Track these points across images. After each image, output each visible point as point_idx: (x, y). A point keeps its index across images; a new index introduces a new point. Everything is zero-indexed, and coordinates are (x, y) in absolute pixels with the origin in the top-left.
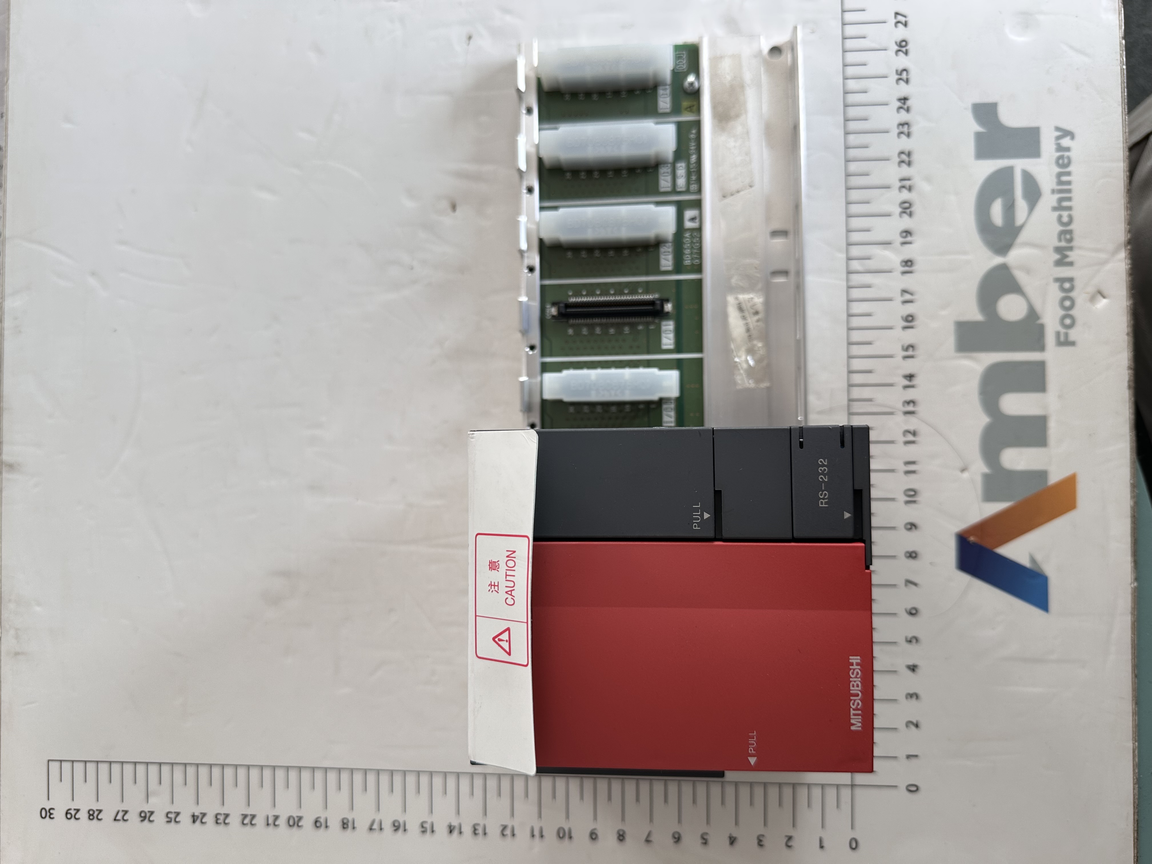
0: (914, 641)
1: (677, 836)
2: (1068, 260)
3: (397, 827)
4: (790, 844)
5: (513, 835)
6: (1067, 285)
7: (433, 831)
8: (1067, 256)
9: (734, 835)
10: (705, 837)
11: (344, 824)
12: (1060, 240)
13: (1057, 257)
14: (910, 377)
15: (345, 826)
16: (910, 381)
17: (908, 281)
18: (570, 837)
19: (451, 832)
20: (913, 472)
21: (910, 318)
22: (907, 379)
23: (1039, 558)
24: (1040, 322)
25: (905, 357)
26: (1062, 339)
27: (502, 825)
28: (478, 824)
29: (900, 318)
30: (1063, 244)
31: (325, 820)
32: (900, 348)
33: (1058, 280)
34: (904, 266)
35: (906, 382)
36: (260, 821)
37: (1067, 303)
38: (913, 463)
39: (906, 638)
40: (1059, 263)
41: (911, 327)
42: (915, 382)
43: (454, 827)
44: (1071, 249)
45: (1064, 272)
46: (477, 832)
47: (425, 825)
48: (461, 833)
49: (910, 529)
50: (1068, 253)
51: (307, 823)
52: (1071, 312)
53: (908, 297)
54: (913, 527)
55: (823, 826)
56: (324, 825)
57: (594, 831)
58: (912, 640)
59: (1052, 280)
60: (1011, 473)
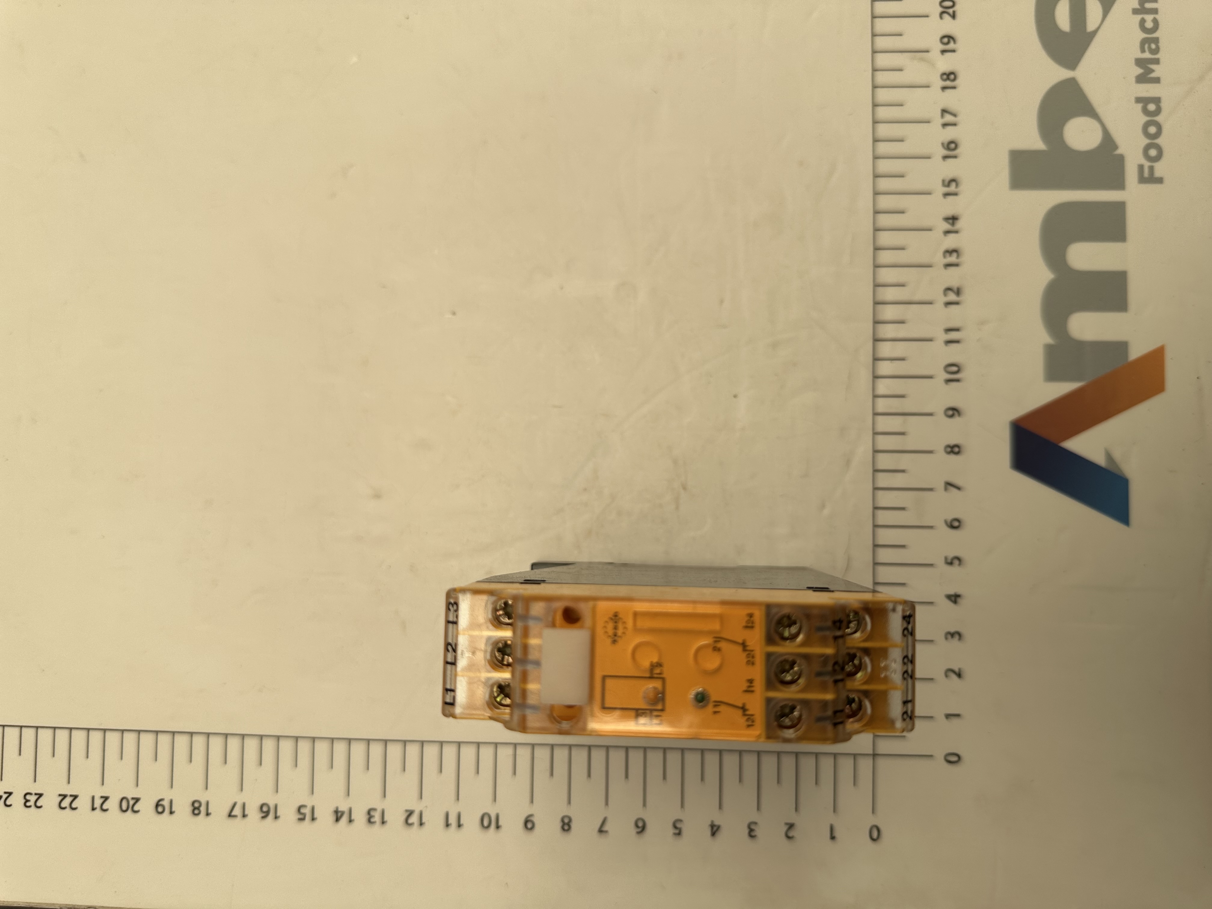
0: (956, 562)
1: (640, 824)
2: (1153, 75)
3: (265, 811)
4: (790, 834)
5: (421, 824)
6: (1152, 107)
7: (313, 819)
8: (1152, 71)
9: (717, 823)
10: (678, 825)
11: (195, 809)
12: (1143, 51)
13: (1140, 71)
14: (953, 219)
15: (196, 812)
16: (953, 224)
17: (949, 99)
18: (498, 827)
19: (337, 820)
20: (957, 342)
21: (953, 146)
22: (949, 223)
23: (1117, 455)
24: (1118, 152)
25: (946, 195)
26: (1146, 174)
27: (407, 811)
28: (374, 810)
29: (940, 145)
30: (1147, 55)
31: (169, 803)
32: (940, 183)
33: (1138, 100)
34: (945, 80)
35: (947, 226)
36: (83, 803)
37: (1152, 130)
38: (957, 330)
39: (946, 558)
40: (1141, 79)
41: (955, 157)
42: (959, 225)
43: (343, 813)
44: (1157, 62)
45: (1147, 90)
46: (372, 820)
47: (302, 811)
48: (351, 821)
49: (952, 416)
50: (1153, 67)
51: (146, 806)
52: (1158, 141)
53: (948, 118)
54: (956, 413)
55: (835, 810)
56: (167, 810)
57: (529, 819)
58: (954, 561)
59: (1133, 100)
60: (1081, 344)
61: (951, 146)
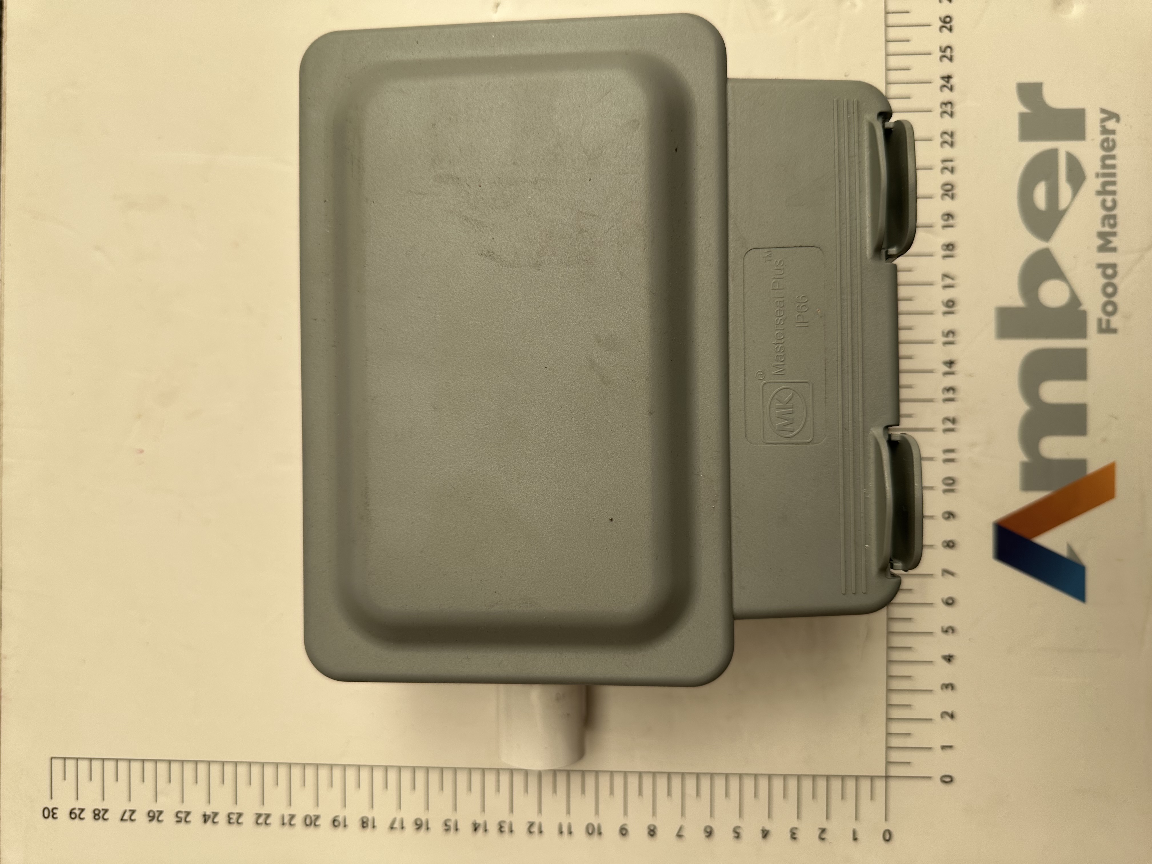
0: (950, 631)
1: (708, 830)
2: (1111, 245)
3: (418, 825)
4: (823, 836)
5: (541, 832)
6: (1110, 271)
7: (457, 829)
8: (1110, 242)
9: (767, 828)
10: (738, 831)
11: (363, 822)
12: (1103, 225)
13: (1100, 242)
14: (950, 363)
15: (365, 825)
16: (950, 367)
17: (950, 266)
18: (600, 833)
19: (476, 830)
20: (952, 460)
21: (951, 304)
22: (947, 366)
23: (1077, 548)
24: (1082, 308)
25: (946, 343)
26: (1104, 326)
27: (529, 822)
28: (504, 822)
29: (941, 303)
30: (1107, 229)
31: (343, 820)
32: (941, 334)
33: (1100, 266)
34: (945, 250)
35: (946, 369)
36: (275, 821)
37: (1110, 290)
38: (952, 451)
39: (942, 628)
40: (1102, 249)
41: (952, 313)
42: (955, 368)
43: (479, 825)
44: (1114, 234)
46: (503, 829)
47: (448, 823)
48: (486, 830)
49: (948, 518)
50: (1111, 238)
51: (325, 822)
53: (948, 281)
54: (951, 516)
55: (856, 819)
56: (342, 824)
57: (624, 827)
58: (949, 630)
59: (1094, 266)
60: (1050, 462)
61: (950, 304)
